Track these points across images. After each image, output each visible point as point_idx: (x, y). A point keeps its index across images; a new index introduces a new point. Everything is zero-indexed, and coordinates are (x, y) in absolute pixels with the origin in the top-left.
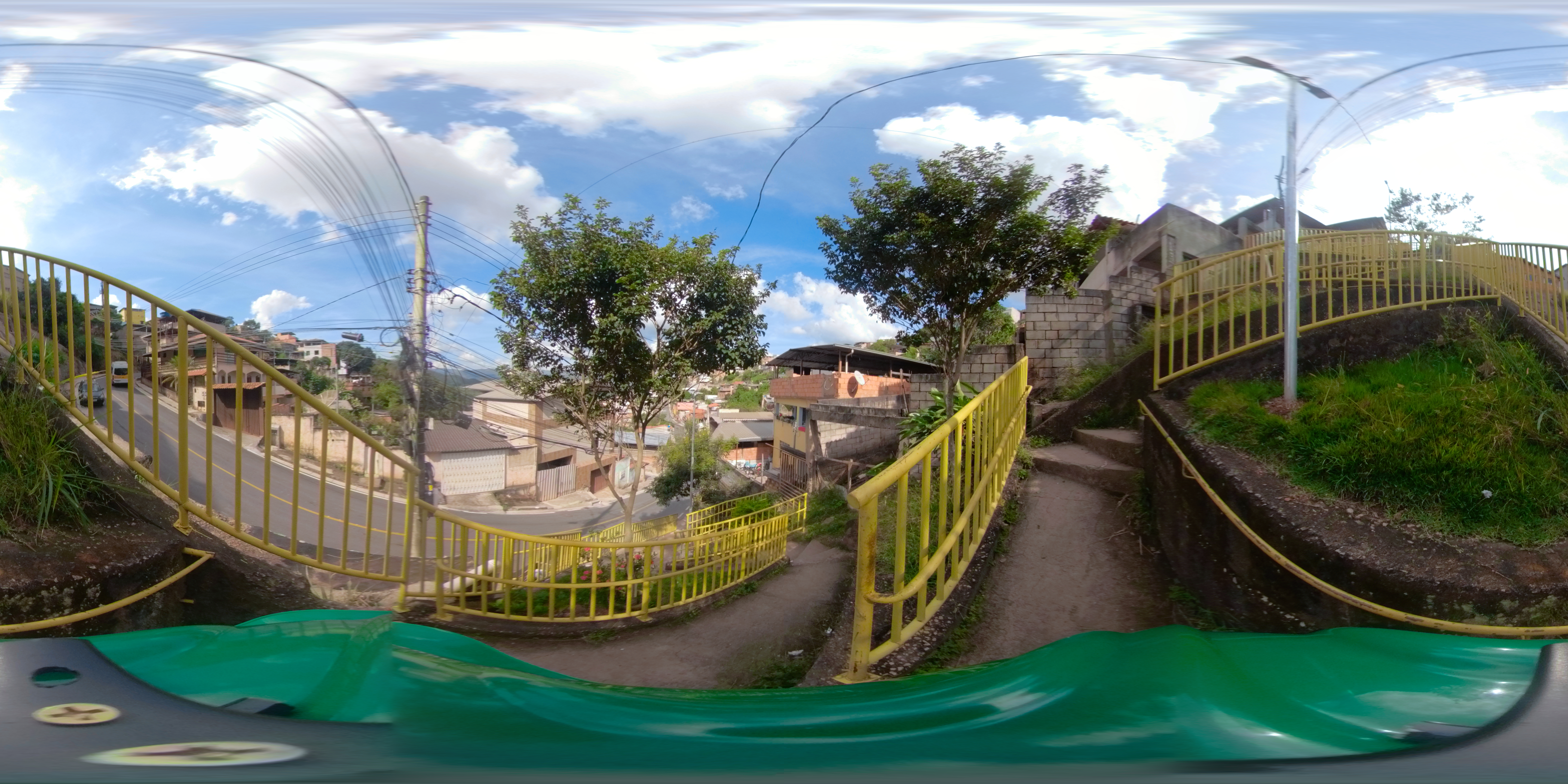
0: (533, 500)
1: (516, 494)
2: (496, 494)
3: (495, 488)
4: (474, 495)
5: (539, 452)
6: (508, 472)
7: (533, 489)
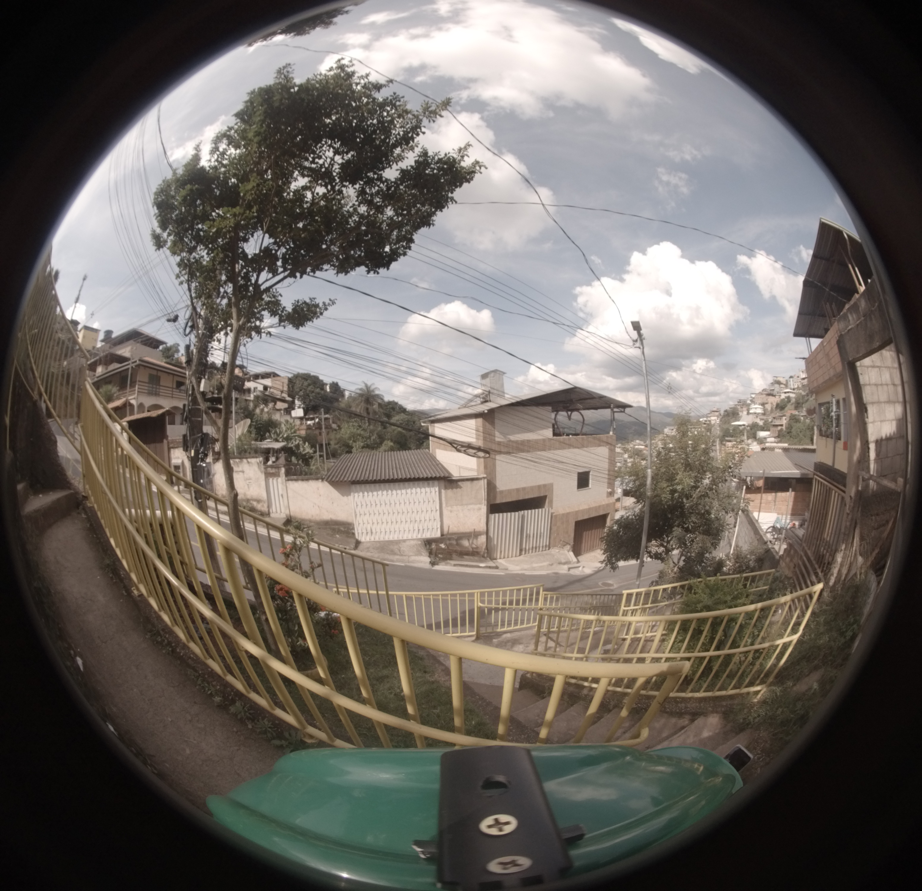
0: (483, 557)
1: (458, 544)
2: (428, 542)
3: (428, 535)
4: (398, 542)
5: (491, 487)
6: (445, 512)
7: (482, 539)
